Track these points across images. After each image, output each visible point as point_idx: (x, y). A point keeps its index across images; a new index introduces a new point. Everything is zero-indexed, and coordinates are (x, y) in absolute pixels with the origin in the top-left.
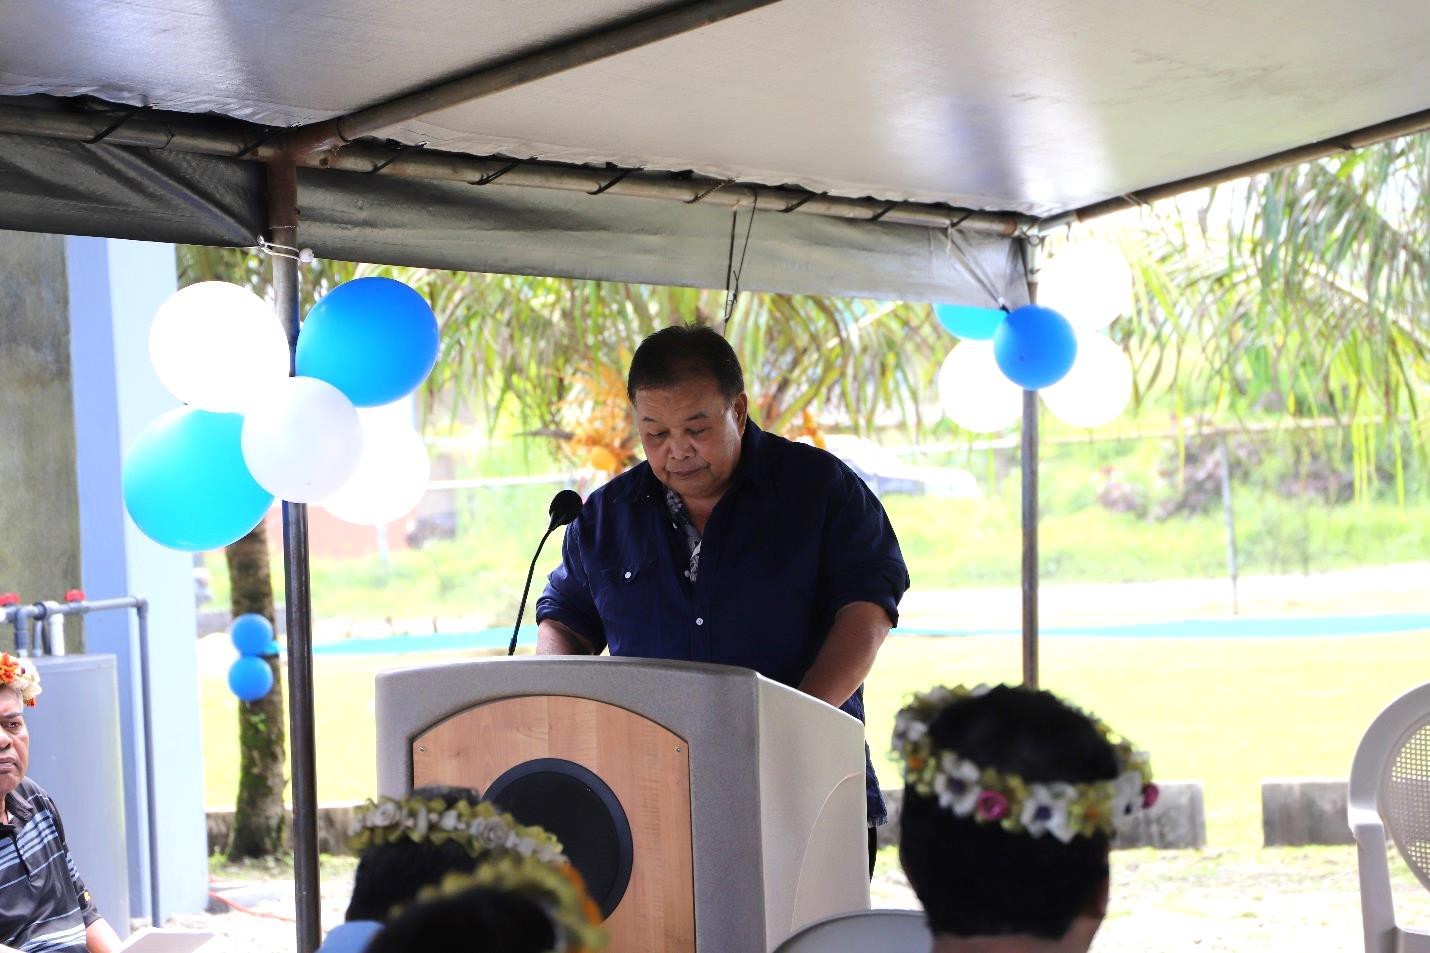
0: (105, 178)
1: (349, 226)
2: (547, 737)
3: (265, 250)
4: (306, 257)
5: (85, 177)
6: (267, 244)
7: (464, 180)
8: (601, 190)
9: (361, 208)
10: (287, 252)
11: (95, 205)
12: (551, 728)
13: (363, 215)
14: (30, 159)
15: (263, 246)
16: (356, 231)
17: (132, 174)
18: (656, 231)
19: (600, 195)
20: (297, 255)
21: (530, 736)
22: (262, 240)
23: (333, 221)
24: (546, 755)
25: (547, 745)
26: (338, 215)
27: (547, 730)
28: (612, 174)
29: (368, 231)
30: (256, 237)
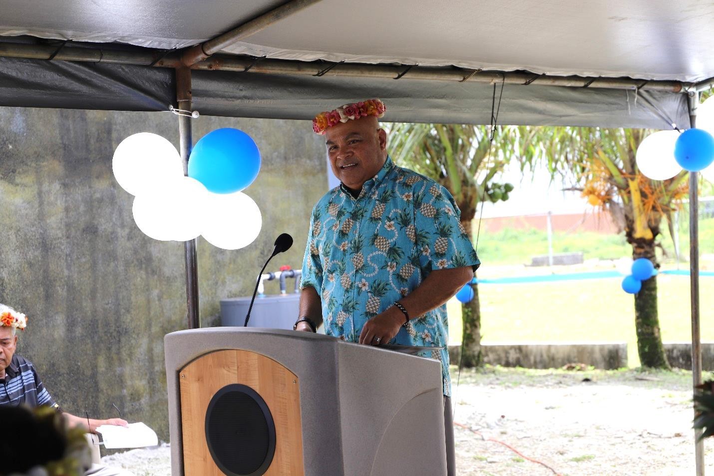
0: (64, 78)
1: (233, 99)
2: (236, 372)
3: (174, 112)
4: (195, 115)
5: (49, 77)
6: (174, 109)
7: (309, 74)
8: (399, 77)
9: (241, 90)
10: (186, 113)
11: (58, 92)
12: (238, 367)
13: (243, 93)
14: (11, 70)
15: (173, 110)
16: (238, 102)
17: (83, 76)
18: (443, 97)
19: (400, 79)
20: (191, 115)
21: (229, 372)
22: (171, 107)
23: (223, 97)
24: (236, 382)
25: (236, 376)
26: (227, 94)
27: (236, 368)
28: (402, 69)
29: (246, 101)
30: (168, 106)
